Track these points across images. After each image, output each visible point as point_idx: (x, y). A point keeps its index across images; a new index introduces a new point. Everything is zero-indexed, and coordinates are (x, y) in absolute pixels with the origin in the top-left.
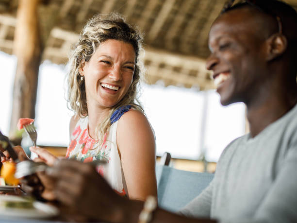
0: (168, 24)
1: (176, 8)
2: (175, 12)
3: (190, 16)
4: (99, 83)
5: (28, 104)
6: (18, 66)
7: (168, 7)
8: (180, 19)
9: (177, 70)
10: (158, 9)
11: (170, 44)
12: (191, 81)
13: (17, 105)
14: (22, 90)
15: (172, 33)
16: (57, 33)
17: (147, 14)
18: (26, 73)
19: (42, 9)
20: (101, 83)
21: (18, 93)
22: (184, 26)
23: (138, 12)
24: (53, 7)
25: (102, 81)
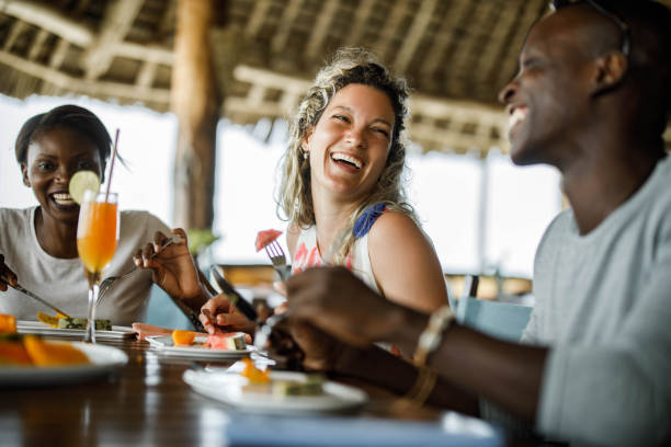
0: (425, 47)
1: (437, 20)
2: (435, 28)
3: (460, 33)
4: (328, 154)
5: (199, 195)
6: (180, 131)
7: (424, 19)
8: (444, 38)
9: (442, 124)
10: (408, 23)
11: (428, 82)
12: (466, 141)
13: (182, 198)
14: (189, 172)
15: (432, 64)
16: (244, 73)
17: (390, 32)
18: (195, 145)
19: (216, 34)
20: (332, 154)
21: (183, 178)
22: (451, 51)
23: (373, 30)
24: (234, 28)
25: (333, 150)
